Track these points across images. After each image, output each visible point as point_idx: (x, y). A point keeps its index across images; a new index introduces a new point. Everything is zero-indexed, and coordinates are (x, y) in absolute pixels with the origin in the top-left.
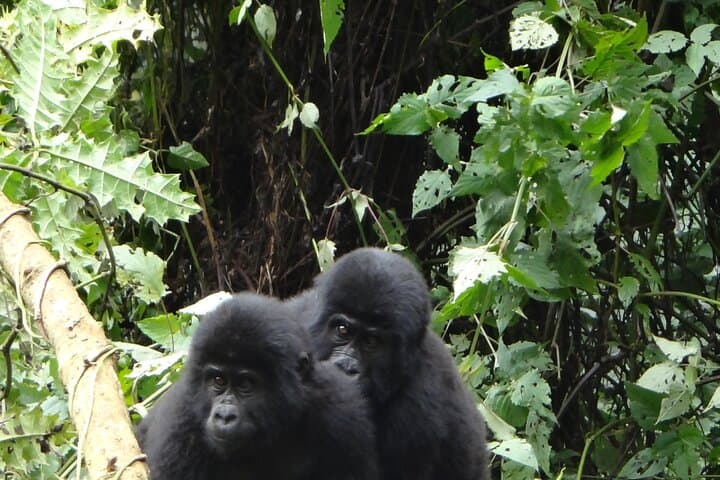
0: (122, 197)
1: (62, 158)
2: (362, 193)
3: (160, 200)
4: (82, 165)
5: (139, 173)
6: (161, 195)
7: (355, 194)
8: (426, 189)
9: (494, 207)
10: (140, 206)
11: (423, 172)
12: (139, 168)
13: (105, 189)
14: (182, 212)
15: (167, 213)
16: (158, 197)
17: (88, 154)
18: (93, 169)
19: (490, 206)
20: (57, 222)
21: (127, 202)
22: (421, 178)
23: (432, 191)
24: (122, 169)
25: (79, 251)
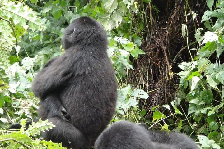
0: (22, 22)
1: (5, 10)
2: (195, 12)
3: (34, 24)
4: (11, 12)
5: (29, 16)
6: (35, 23)
7: (193, 13)
8: (206, 15)
9: (221, 22)
10: (28, 25)
11: (206, 11)
12: (29, 15)
13: (17, 20)
14: (40, 28)
15: (35, 28)
16: (33, 23)
17: (13, 9)
18: (15, 14)
19: (220, 21)
20: (5, 27)
21: (23, 24)
22: (206, 12)
23: (207, 16)
24: (24, 14)
25: (11, 36)
